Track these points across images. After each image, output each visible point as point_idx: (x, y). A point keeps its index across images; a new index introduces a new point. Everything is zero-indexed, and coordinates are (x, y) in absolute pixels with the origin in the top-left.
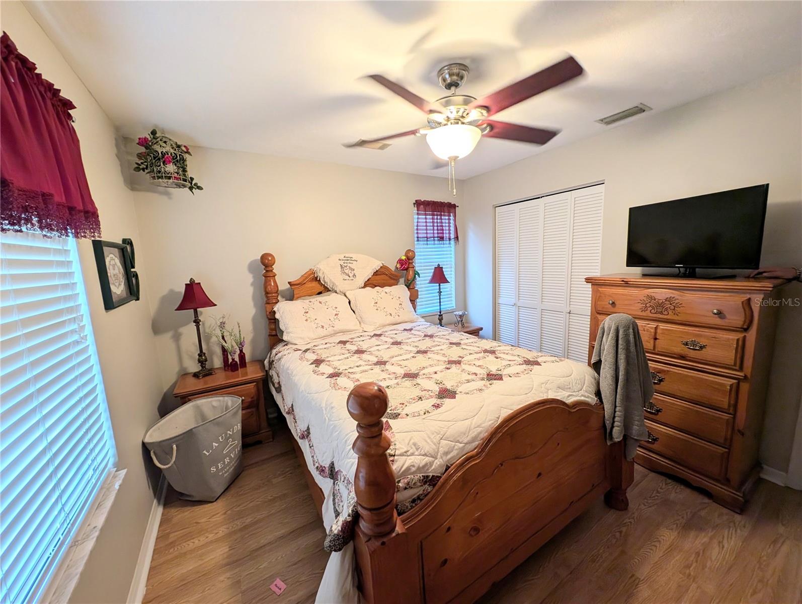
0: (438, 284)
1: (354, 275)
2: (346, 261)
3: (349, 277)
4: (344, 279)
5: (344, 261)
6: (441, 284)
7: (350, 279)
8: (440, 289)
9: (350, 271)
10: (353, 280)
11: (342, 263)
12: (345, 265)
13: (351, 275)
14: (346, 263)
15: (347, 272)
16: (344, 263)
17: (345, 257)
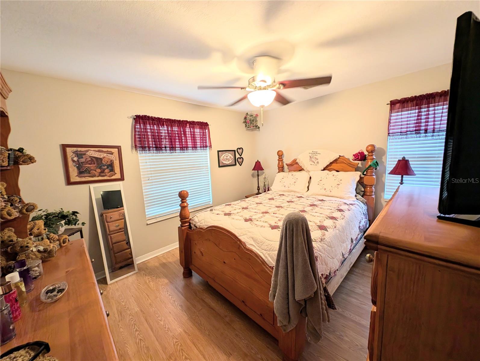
0: (401, 176)
1: (318, 163)
2: (313, 154)
3: (314, 163)
4: (311, 164)
5: (312, 154)
6: (404, 176)
7: (315, 164)
8: (402, 180)
9: (315, 160)
10: (317, 165)
11: (310, 155)
12: (313, 156)
13: (316, 162)
14: (313, 155)
15: (313, 160)
16: (312, 155)
17: (313, 152)
